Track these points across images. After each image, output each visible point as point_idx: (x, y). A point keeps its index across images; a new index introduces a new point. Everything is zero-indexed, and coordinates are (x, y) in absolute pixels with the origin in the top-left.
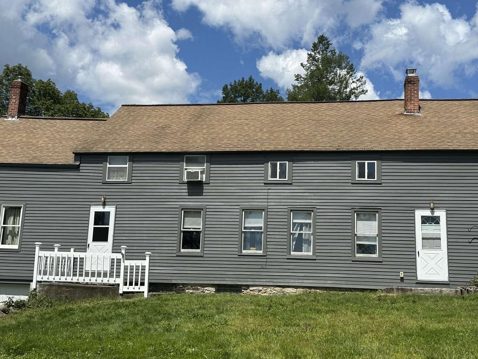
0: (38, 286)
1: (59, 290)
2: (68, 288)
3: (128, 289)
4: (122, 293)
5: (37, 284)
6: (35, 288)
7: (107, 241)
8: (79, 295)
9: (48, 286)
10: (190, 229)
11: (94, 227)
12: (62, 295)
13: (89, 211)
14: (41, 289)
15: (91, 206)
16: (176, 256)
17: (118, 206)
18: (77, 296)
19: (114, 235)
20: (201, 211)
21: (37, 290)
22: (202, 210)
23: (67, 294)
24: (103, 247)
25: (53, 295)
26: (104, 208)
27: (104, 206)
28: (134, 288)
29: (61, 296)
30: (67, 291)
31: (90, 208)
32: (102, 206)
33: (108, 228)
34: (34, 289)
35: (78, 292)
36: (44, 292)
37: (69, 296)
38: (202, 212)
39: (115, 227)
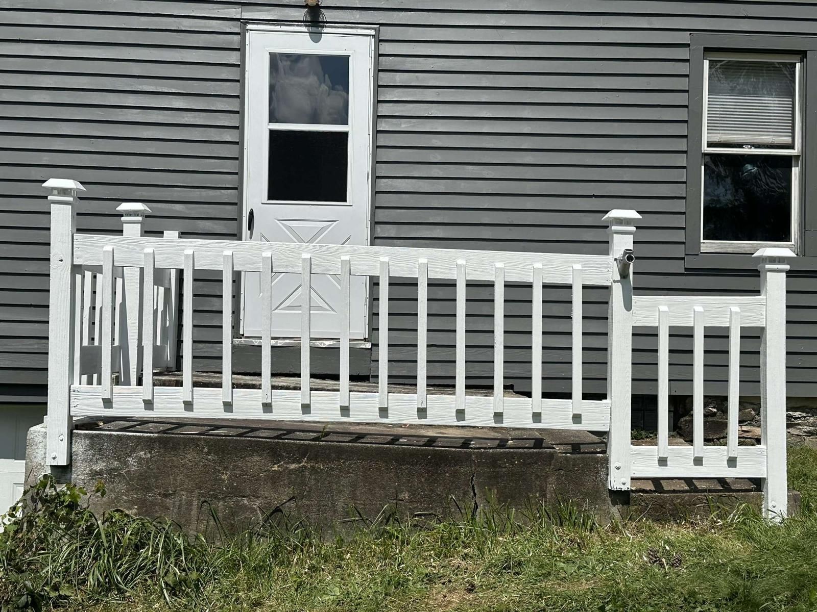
0: (79, 447)
1: (226, 468)
2: (282, 458)
3: (663, 462)
4: (627, 487)
5: (71, 435)
6: (62, 461)
7: (345, 201)
8: (354, 497)
9: (151, 449)
10: (740, 146)
11: (272, 133)
12: (245, 501)
13: (241, 49)
14: (100, 466)
15: (249, 27)
16: (683, 271)
17: (386, 33)
18: (340, 505)
19: (374, 169)
20: (794, 65)
21: (79, 474)
22: (799, 57)
23: (281, 496)
24: (323, 229)
25: (190, 504)
26: (316, 37)
27: (314, 29)
28: (698, 461)
29: (245, 508)
30: (274, 479)
31: (242, 34)
32: (304, 29)
33: (345, 135)
34: (53, 467)
35: (344, 481)
36: (123, 487)
37: (292, 504)
38: (798, 65)
39: (377, 132)
